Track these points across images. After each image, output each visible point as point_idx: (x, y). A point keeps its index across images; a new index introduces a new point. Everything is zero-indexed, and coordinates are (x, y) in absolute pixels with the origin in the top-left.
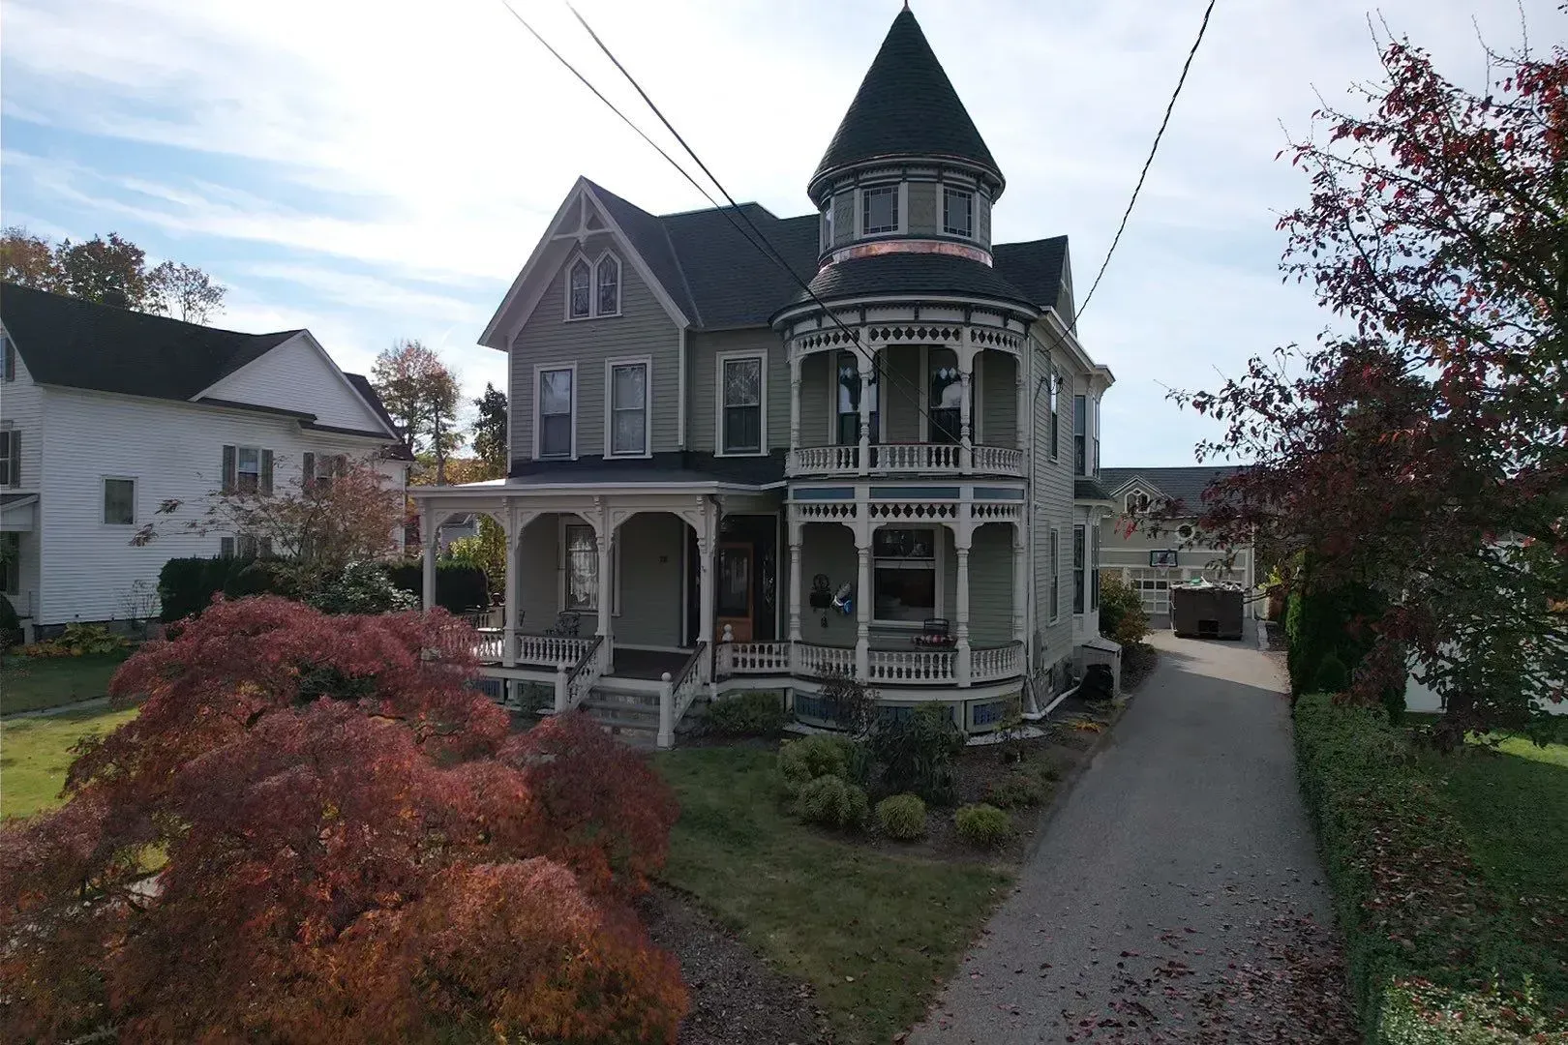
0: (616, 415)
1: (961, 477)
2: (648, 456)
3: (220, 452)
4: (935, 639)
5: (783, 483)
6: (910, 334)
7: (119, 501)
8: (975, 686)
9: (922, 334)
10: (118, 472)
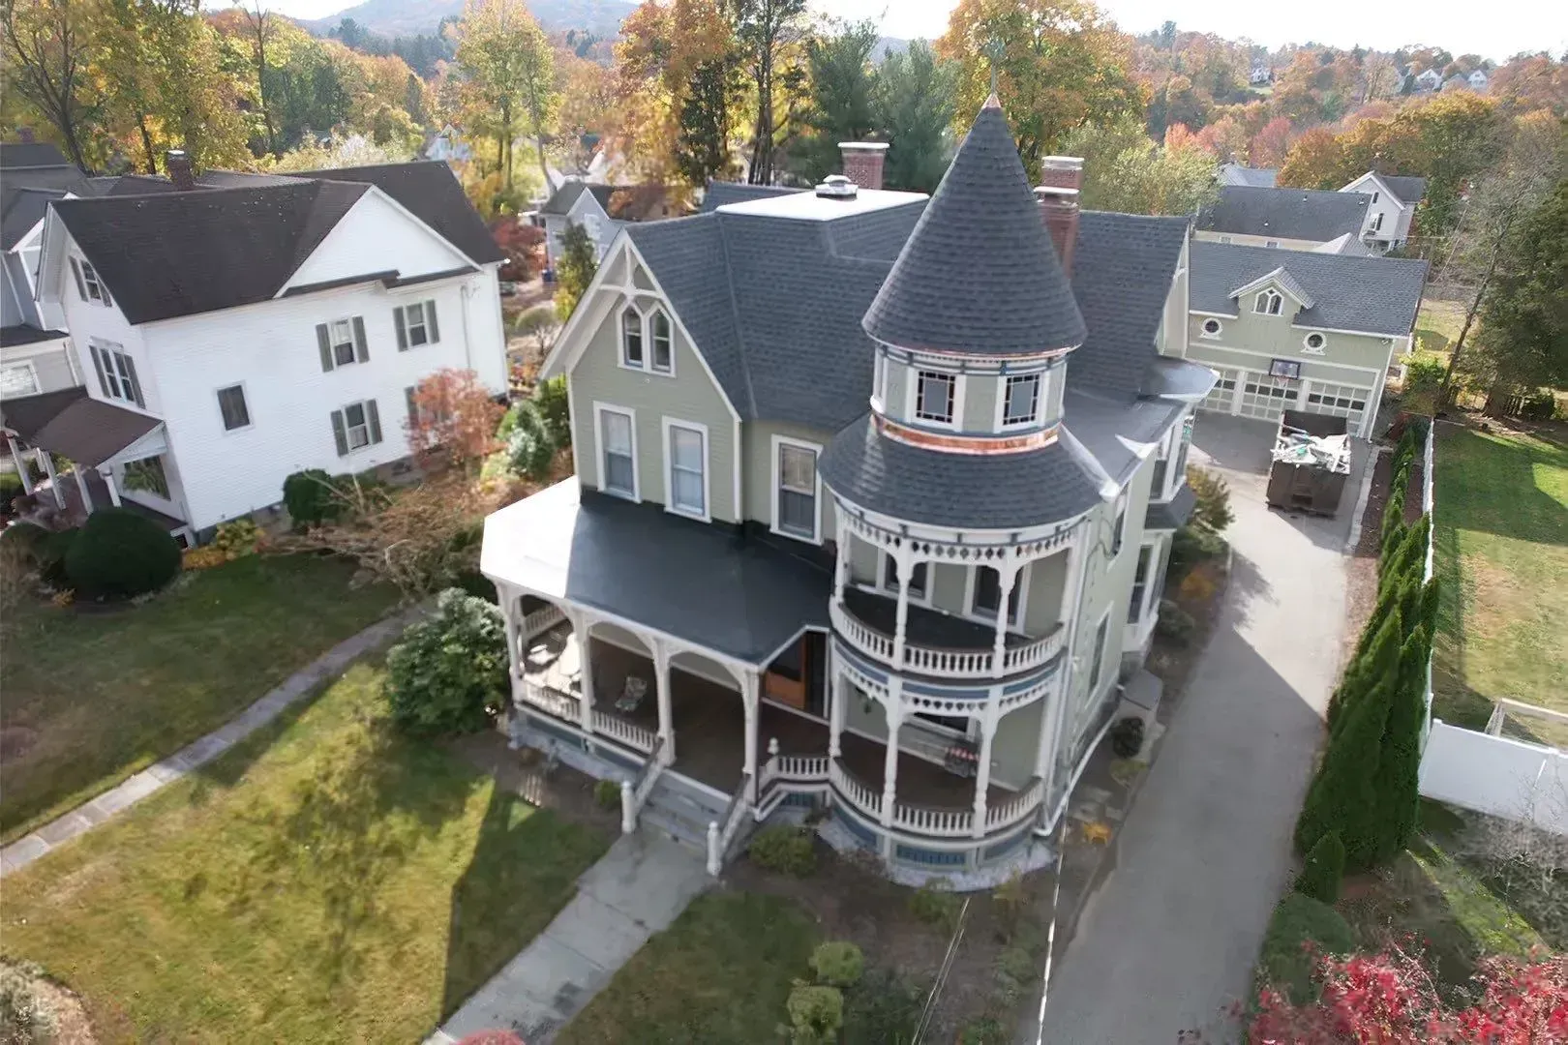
0: (675, 471)
1: (991, 681)
2: (707, 519)
3: (314, 333)
4: (964, 755)
5: (826, 630)
6: (952, 553)
7: (234, 408)
8: (988, 835)
9: (965, 553)
10: (229, 382)
